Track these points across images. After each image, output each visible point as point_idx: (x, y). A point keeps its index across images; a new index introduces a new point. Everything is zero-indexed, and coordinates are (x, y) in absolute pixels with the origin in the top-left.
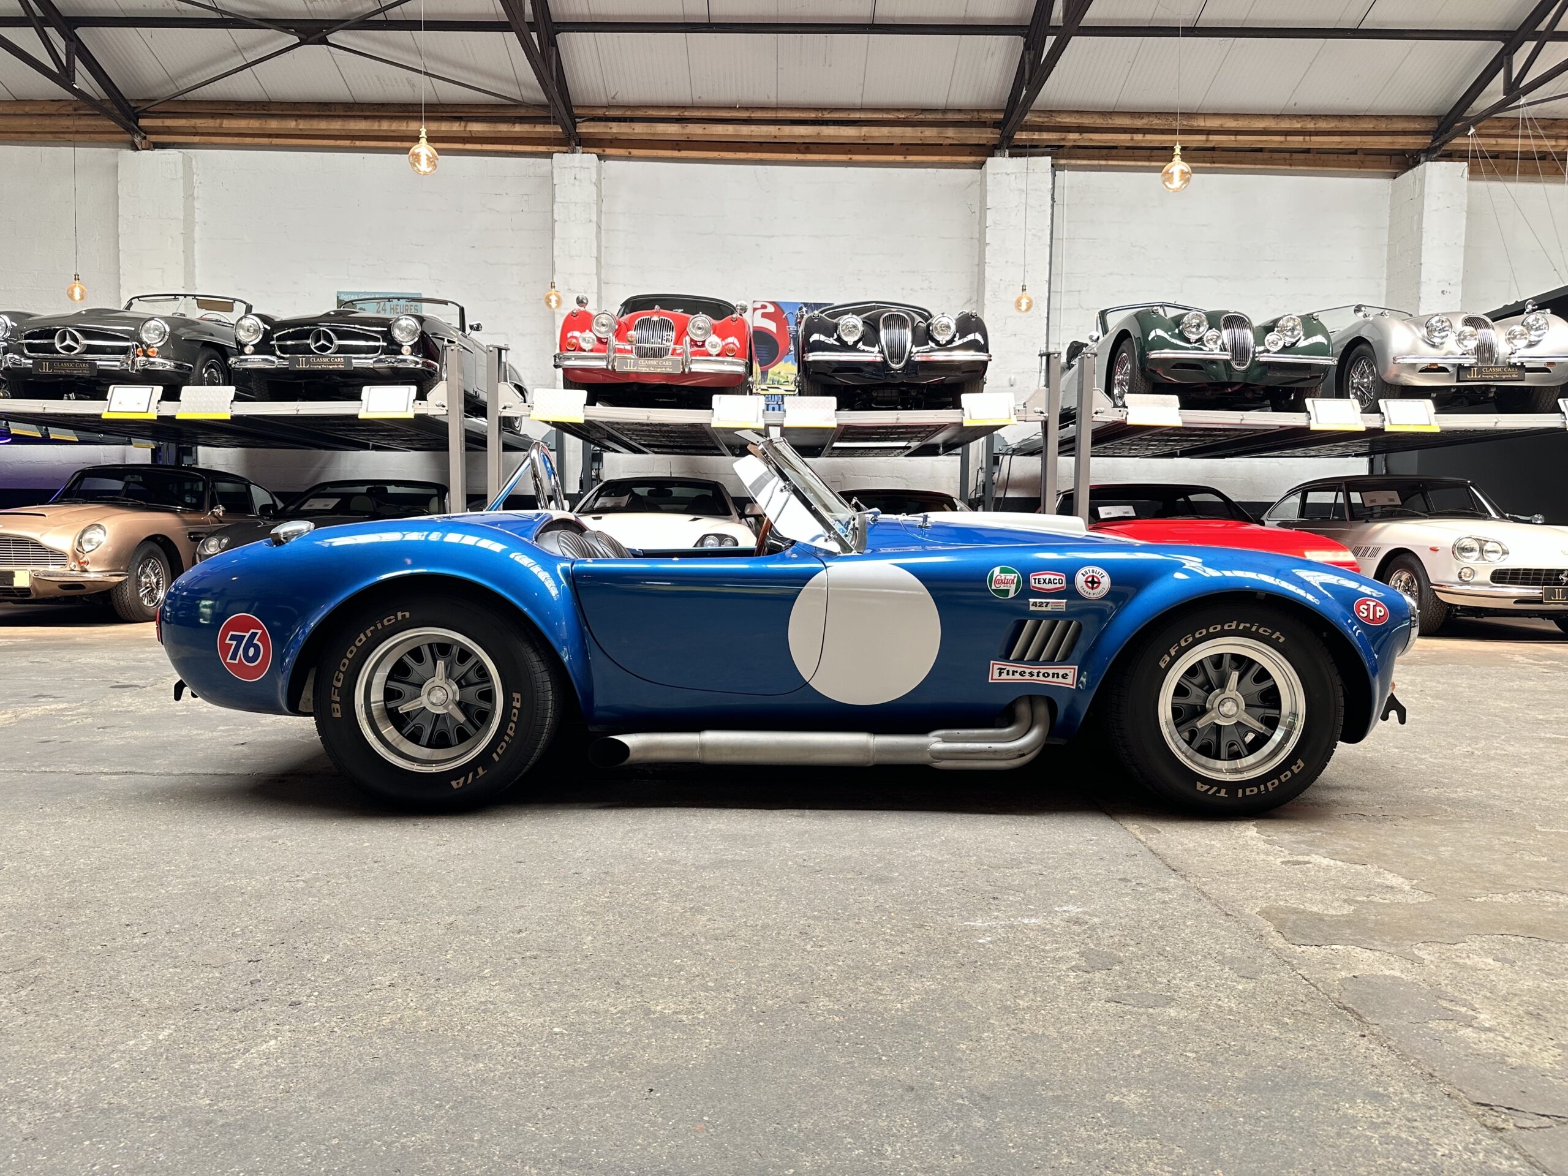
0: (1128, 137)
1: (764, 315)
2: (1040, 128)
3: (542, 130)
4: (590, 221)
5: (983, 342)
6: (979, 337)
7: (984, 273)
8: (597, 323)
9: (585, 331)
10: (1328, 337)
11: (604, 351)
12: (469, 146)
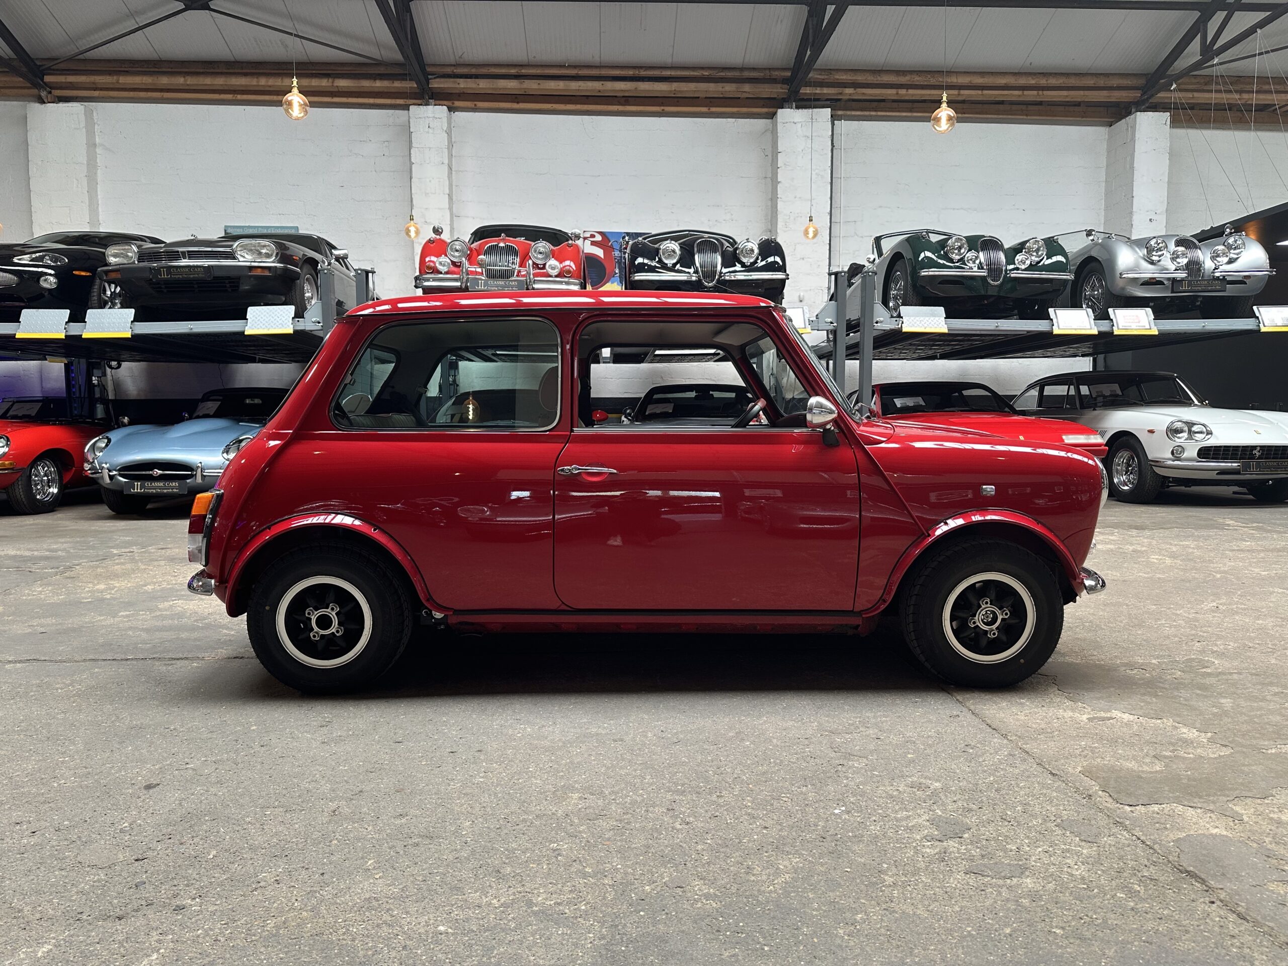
0: (894, 91)
1: (593, 243)
2: (822, 84)
3: (400, 85)
4: (443, 164)
5: (781, 264)
6: (778, 259)
7: (777, 207)
8: (451, 249)
9: (441, 256)
10: (1066, 257)
11: (458, 273)
12: (336, 100)
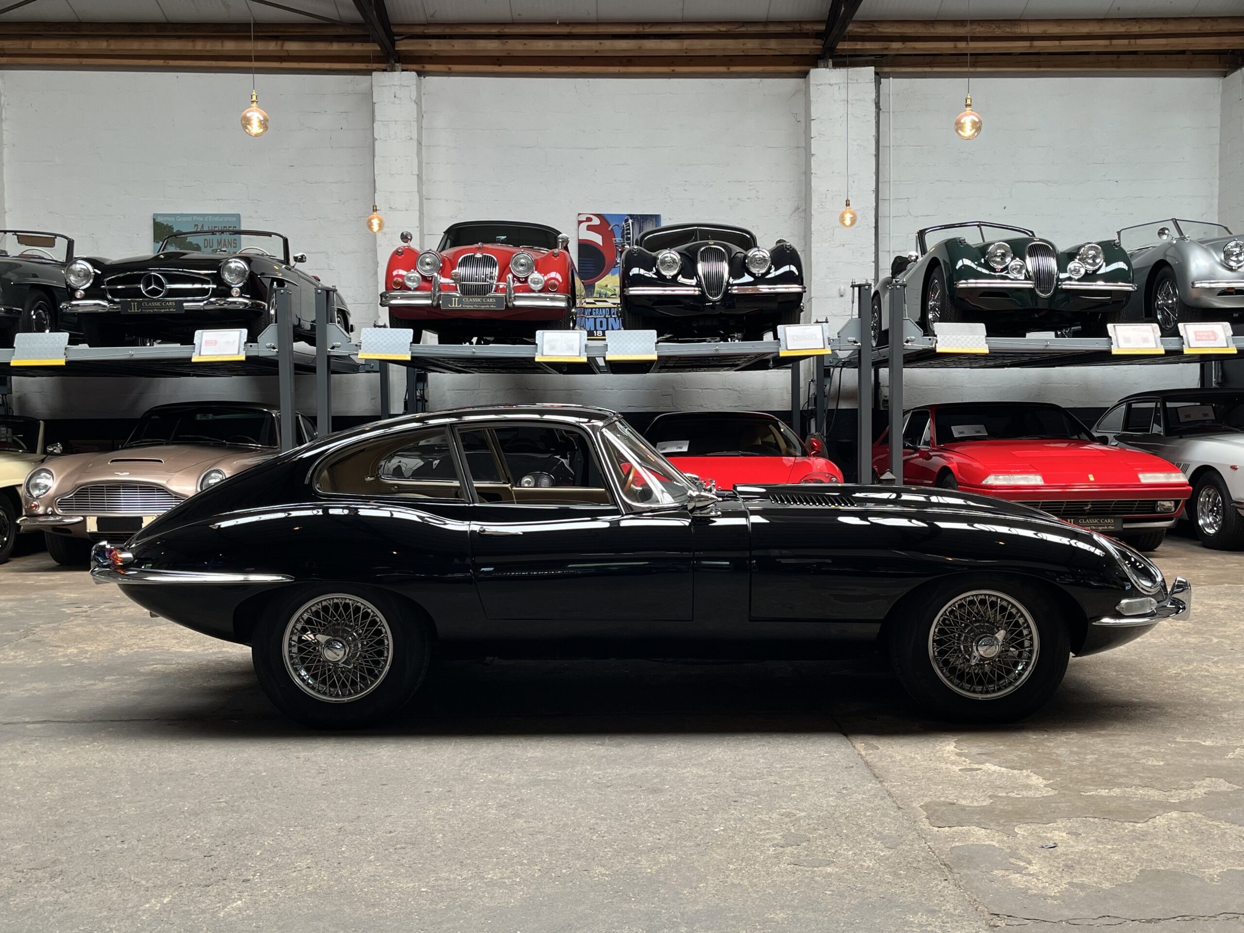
0: (951, 43)
1: (589, 228)
2: (863, 38)
3: (361, 48)
4: (411, 139)
5: (797, 273)
6: (793, 268)
7: (810, 184)
8: (422, 262)
9: (410, 269)
10: (1128, 263)
11: (430, 290)
12: (285, 65)
